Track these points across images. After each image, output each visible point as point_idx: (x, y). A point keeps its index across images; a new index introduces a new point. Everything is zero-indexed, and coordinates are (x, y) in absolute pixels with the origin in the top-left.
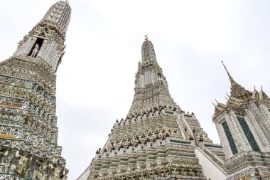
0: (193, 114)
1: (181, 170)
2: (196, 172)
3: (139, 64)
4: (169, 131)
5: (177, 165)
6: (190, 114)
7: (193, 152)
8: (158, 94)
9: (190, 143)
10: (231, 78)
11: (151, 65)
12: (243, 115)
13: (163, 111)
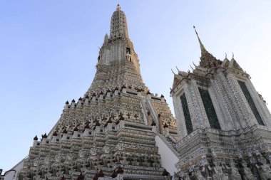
0: (162, 96)
1: (132, 160)
2: (152, 162)
3: (106, 36)
4: (128, 115)
5: (128, 153)
6: (159, 96)
7: (154, 140)
8: (123, 72)
9: (151, 129)
10: (202, 46)
11: (120, 38)
12: (207, 86)
13: (124, 91)
